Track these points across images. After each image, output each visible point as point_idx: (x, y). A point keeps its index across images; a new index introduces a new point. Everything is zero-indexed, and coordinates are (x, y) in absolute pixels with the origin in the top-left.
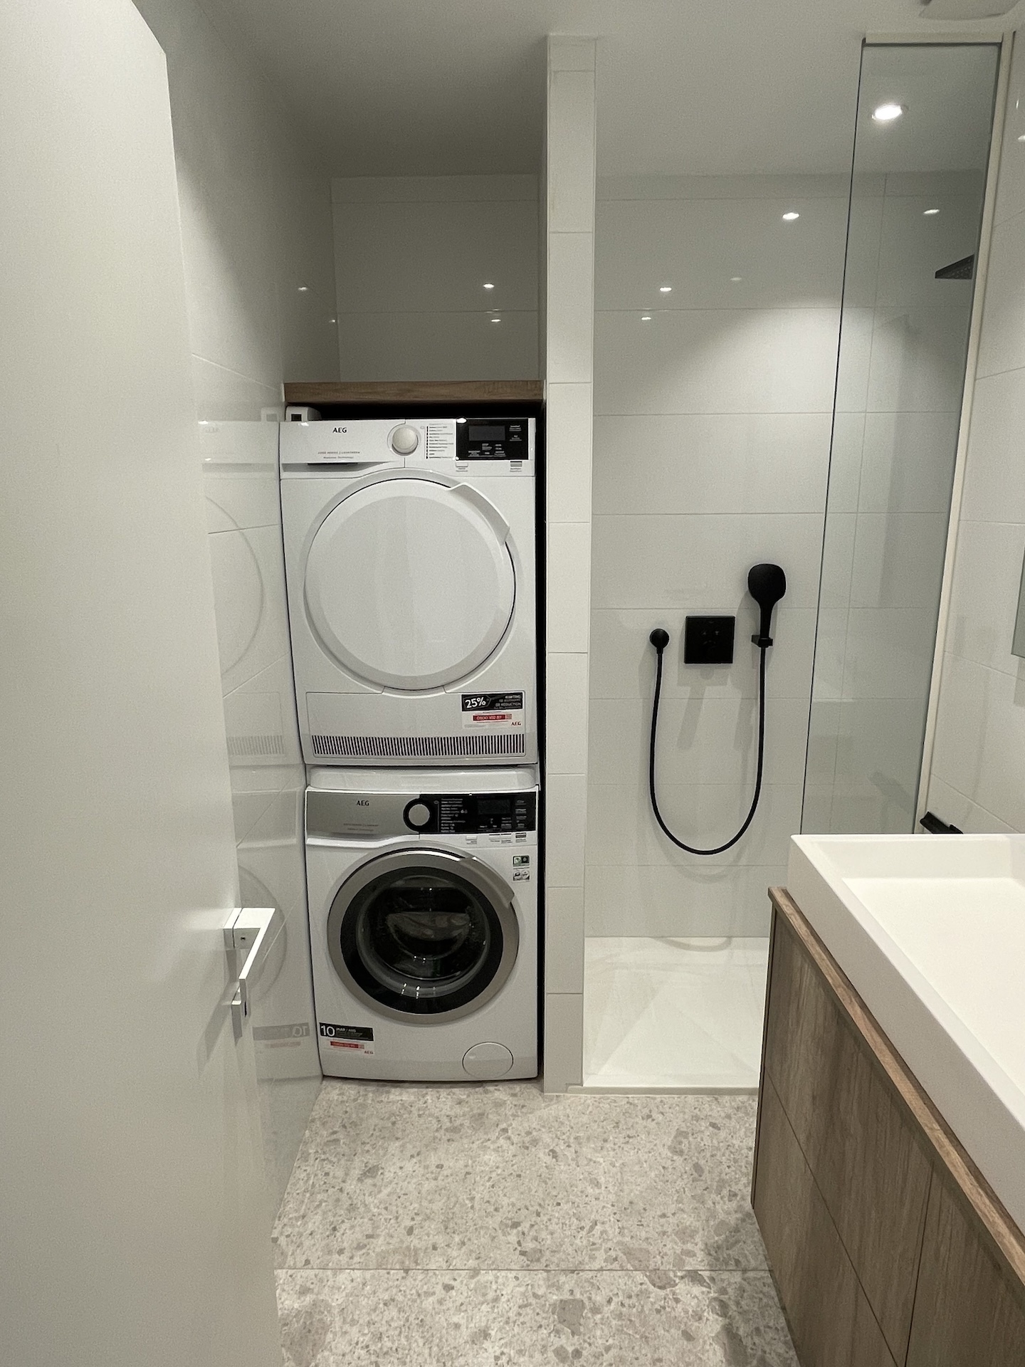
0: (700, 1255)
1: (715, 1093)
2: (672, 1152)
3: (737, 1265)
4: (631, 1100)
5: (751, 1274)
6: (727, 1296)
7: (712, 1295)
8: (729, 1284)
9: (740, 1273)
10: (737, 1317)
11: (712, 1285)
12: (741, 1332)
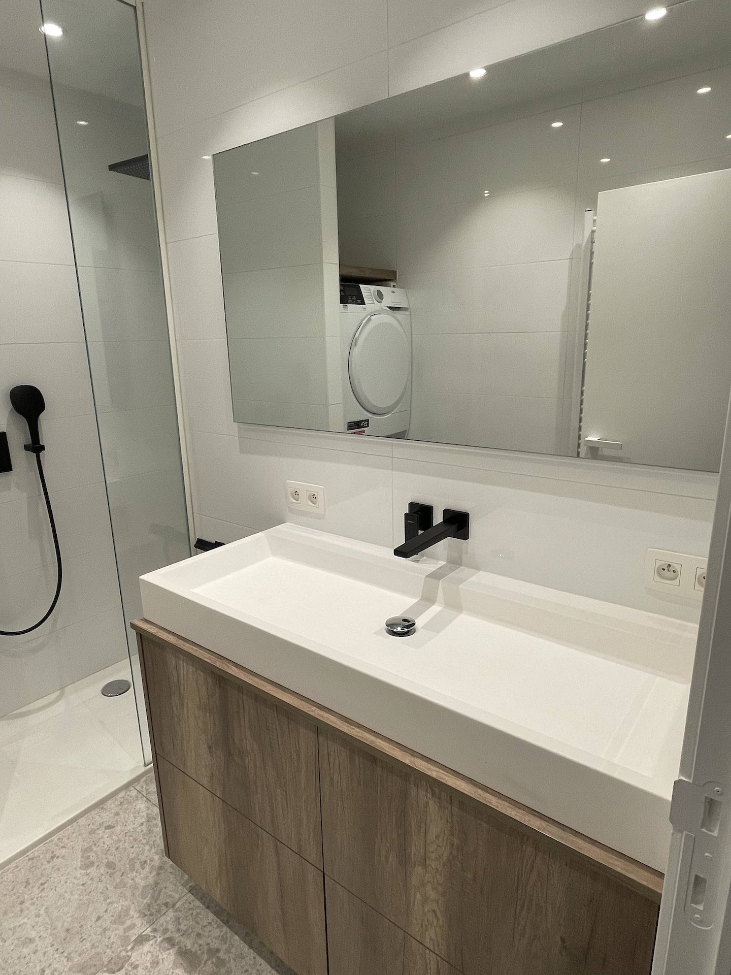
0: (138, 922)
1: (100, 804)
2: (84, 869)
3: (167, 907)
4: (31, 856)
5: (178, 905)
6: (169, 932)
7: (159, 940)
8: (167, 922)
9: (171, 909)
10: (182, 939)
11: (156, 935)
12: (189, 947)
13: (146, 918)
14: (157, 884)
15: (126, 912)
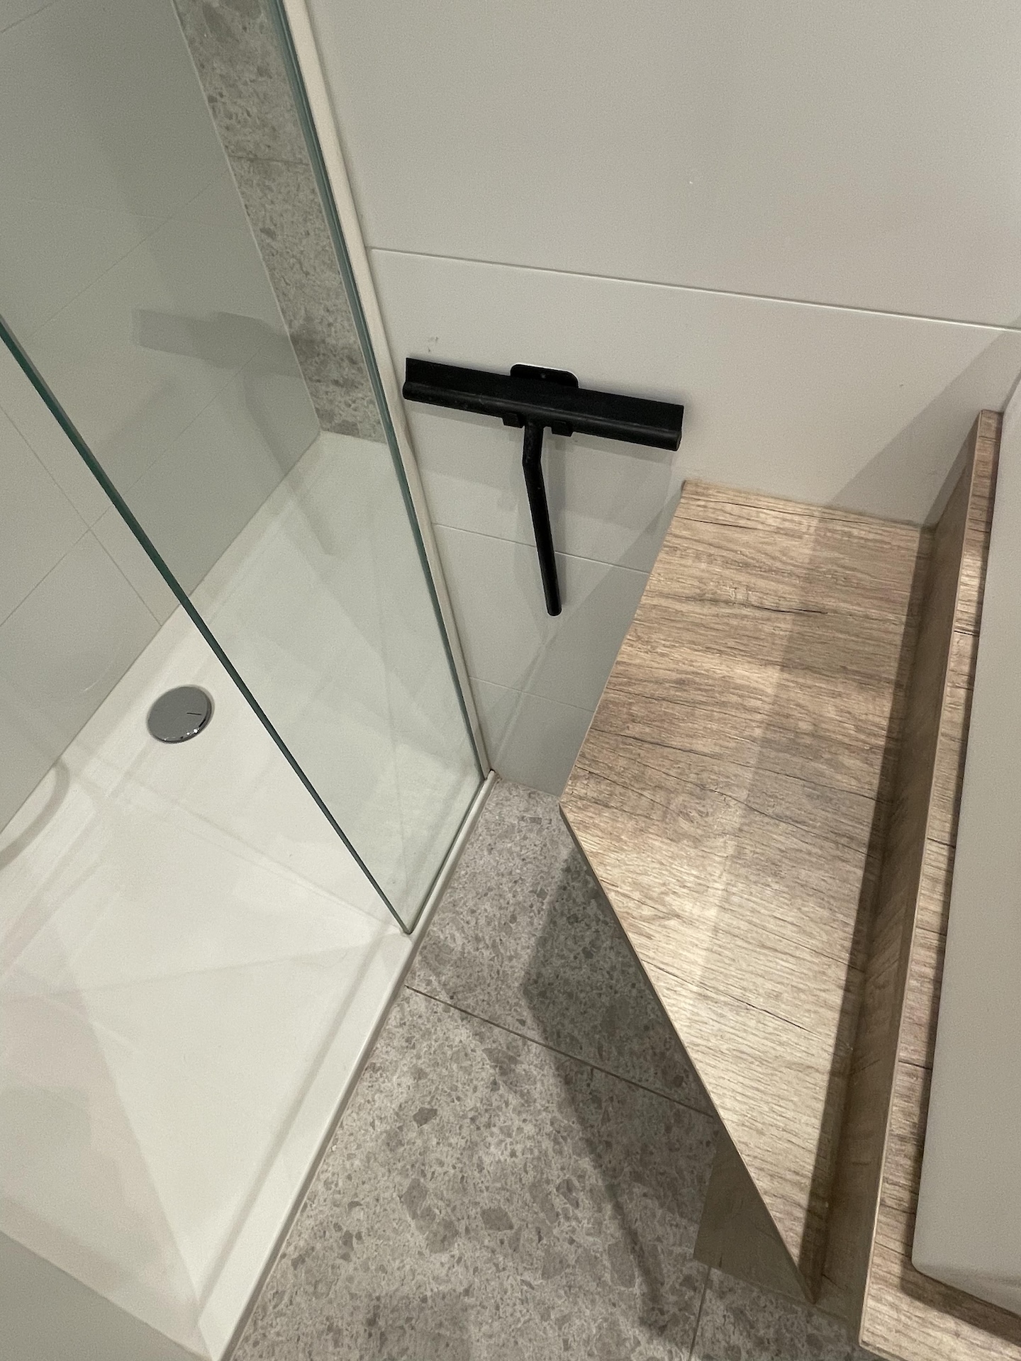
3: (694, 1289)
9: (709, 1292)
13: (668, 1335)
14: (632, 1235)
15: (613, 1333)
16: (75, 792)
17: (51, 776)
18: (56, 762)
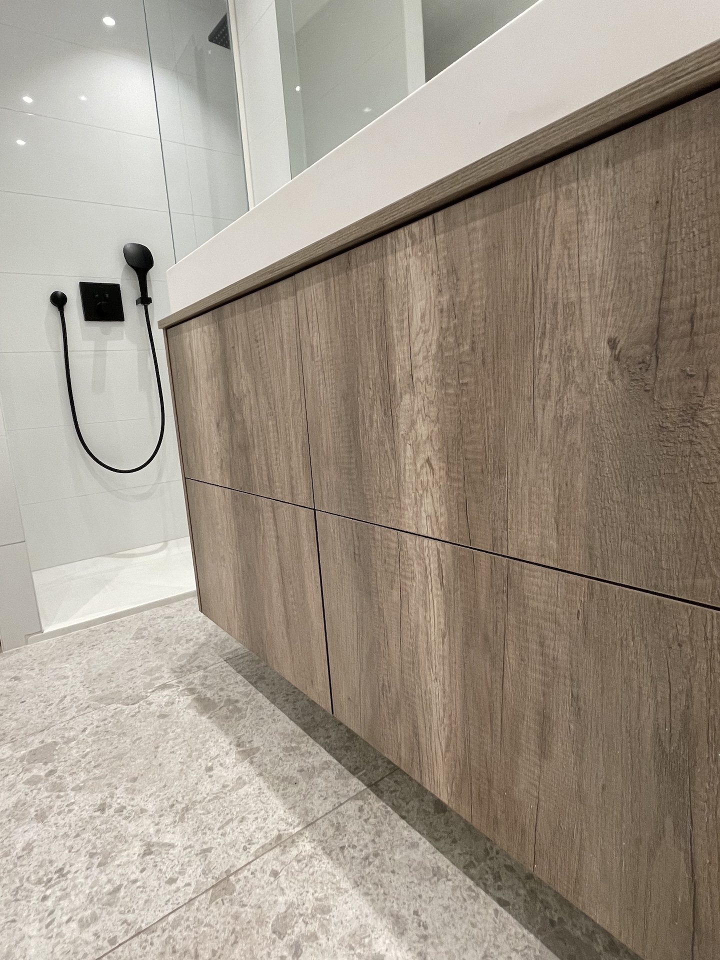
0: (167, 676)
2: (133, 640)
3: (199, 668)
5: (210, 668)
6: (194, 685)
7: (181, 689)
8: (195, 678)
9: (202, 670)
10: (204, 690)
11: (180, 685)
12: (208, 696)
13: (176, 674)
14: (195, 654)
15: (159, 668)
16: (165, 552)
17: (161, 544)
18: (166, 542)
